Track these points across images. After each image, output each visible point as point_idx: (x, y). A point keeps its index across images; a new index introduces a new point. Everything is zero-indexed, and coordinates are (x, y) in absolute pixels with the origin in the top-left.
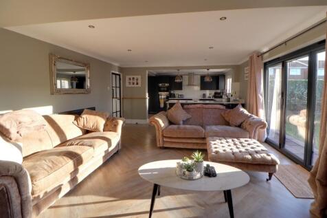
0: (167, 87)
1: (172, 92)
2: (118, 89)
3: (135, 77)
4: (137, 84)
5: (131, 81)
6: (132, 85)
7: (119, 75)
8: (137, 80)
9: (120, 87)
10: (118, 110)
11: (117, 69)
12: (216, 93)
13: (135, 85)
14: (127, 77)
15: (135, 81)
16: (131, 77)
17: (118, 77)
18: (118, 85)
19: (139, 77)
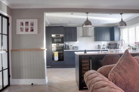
0: (62, 38)
1: (67, 44)
2: (5, 37)
3: (30, 21)
4: (32, 30)
5: (24, 27)
6: (24, 32)
7: (7, 18)
8: (32, 24)
9: (8, 35)
10: (5, 66)
11: (5, 9)
12: (109, 44)
13: (29, 32)
14: (19, 21)
15: (29, 27)
16: (24, 21)
17: (5, 20)
18: (5, 32)
19: (35, 21)
